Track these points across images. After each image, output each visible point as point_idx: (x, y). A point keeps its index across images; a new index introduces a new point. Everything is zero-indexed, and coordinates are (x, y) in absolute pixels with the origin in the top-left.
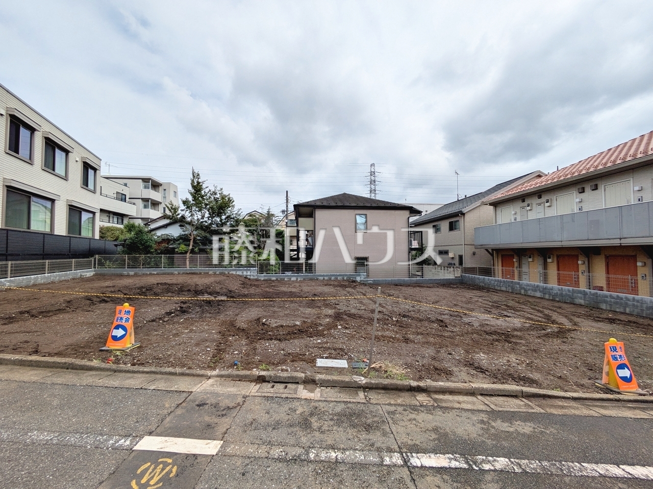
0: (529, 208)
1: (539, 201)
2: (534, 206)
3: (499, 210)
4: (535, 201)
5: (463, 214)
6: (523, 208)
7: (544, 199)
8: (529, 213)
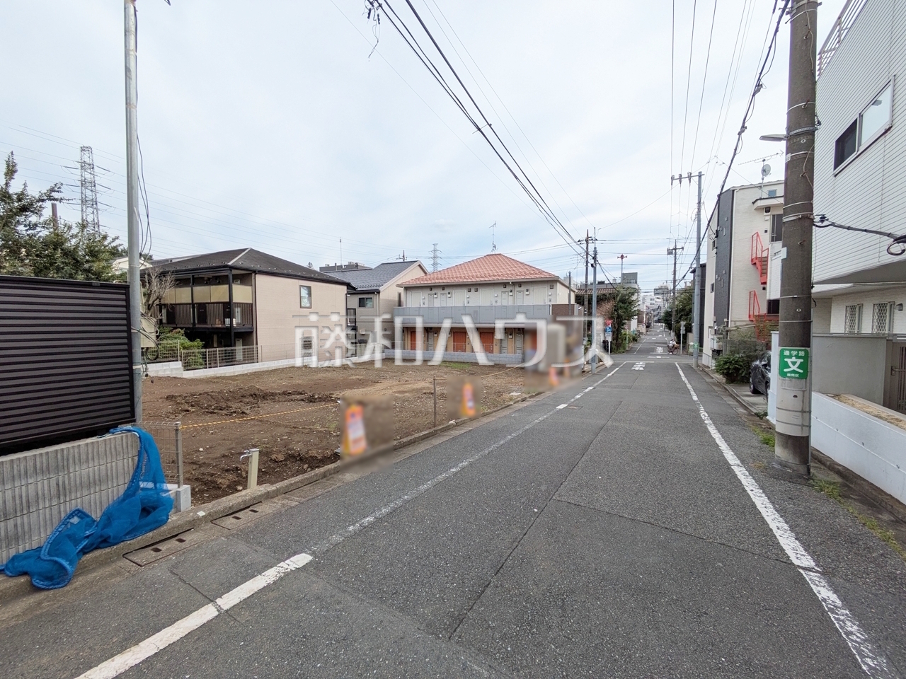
0: (435, 296)
1: (443, 292)
2: (439, 295)
3: (409, 293)
4: (440, 291)
5: (379, 292)
6: (431, 295)
7: (447, 291)
8: (435, 300)
